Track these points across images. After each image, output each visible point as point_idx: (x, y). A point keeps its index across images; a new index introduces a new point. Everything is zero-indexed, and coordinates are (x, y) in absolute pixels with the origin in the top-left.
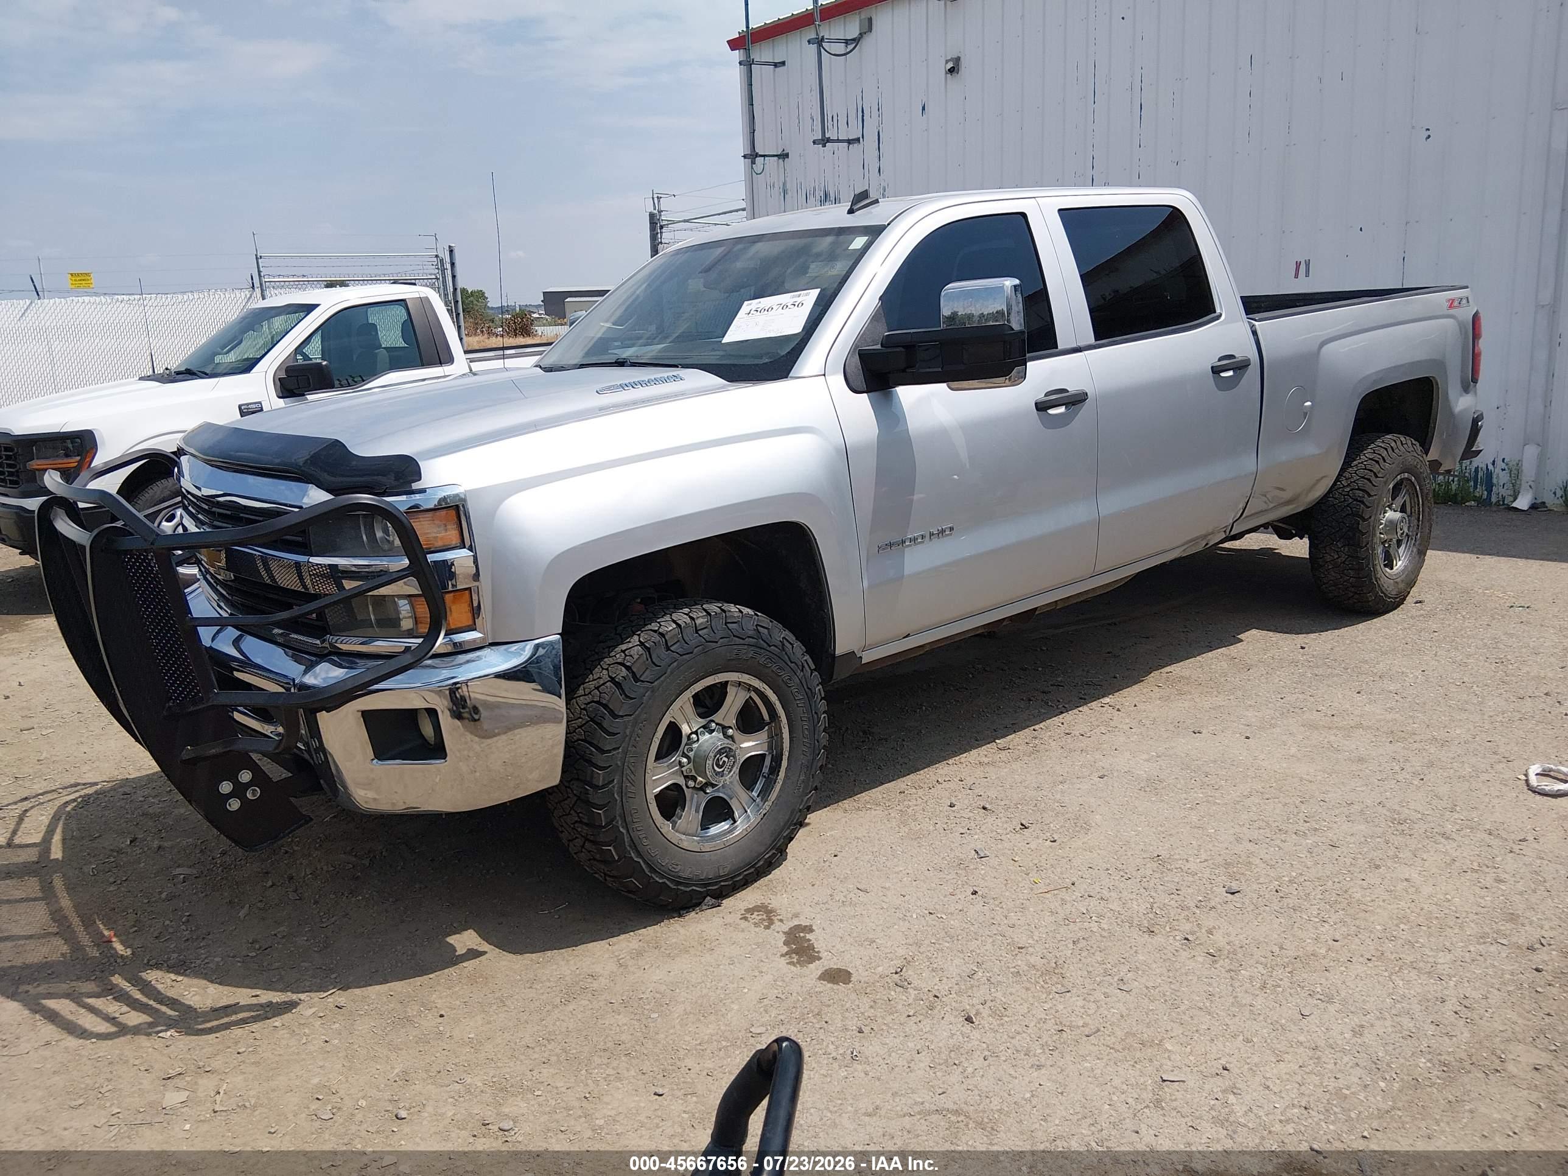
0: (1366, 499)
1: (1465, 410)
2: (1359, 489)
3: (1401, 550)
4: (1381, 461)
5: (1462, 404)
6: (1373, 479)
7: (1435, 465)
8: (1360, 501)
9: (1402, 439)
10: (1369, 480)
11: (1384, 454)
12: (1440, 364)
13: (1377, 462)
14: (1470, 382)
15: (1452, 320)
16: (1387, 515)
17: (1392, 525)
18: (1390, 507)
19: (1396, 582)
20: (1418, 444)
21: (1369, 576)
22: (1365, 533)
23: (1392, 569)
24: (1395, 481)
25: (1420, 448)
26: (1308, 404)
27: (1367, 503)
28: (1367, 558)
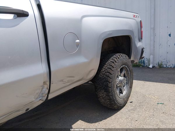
0: (110, 76)
1: (140, 46)
2: (107, 72)
3: (125, 88)
4: (115, 62)
5: (139, 45)
6: (112, 68)
7: (133, 61)
8: (108, 76)
9: (122, 55)
10: (111, 69)
11: (116, 60)
12: (132, 32)
13: (113, 63)
14: (140, 39)
15: (134, 20)
16: (119, 78)
17: (121, 81)
18: (120, 75)
19: (124, 99)
20: (127, 56)
21: (114, 101)
22: (111, 87)
23: (122, 94)
24: (120, 68)
25: (128, 57)
26: (78, 41)
27: (111, 77)
28: (112, 95)
